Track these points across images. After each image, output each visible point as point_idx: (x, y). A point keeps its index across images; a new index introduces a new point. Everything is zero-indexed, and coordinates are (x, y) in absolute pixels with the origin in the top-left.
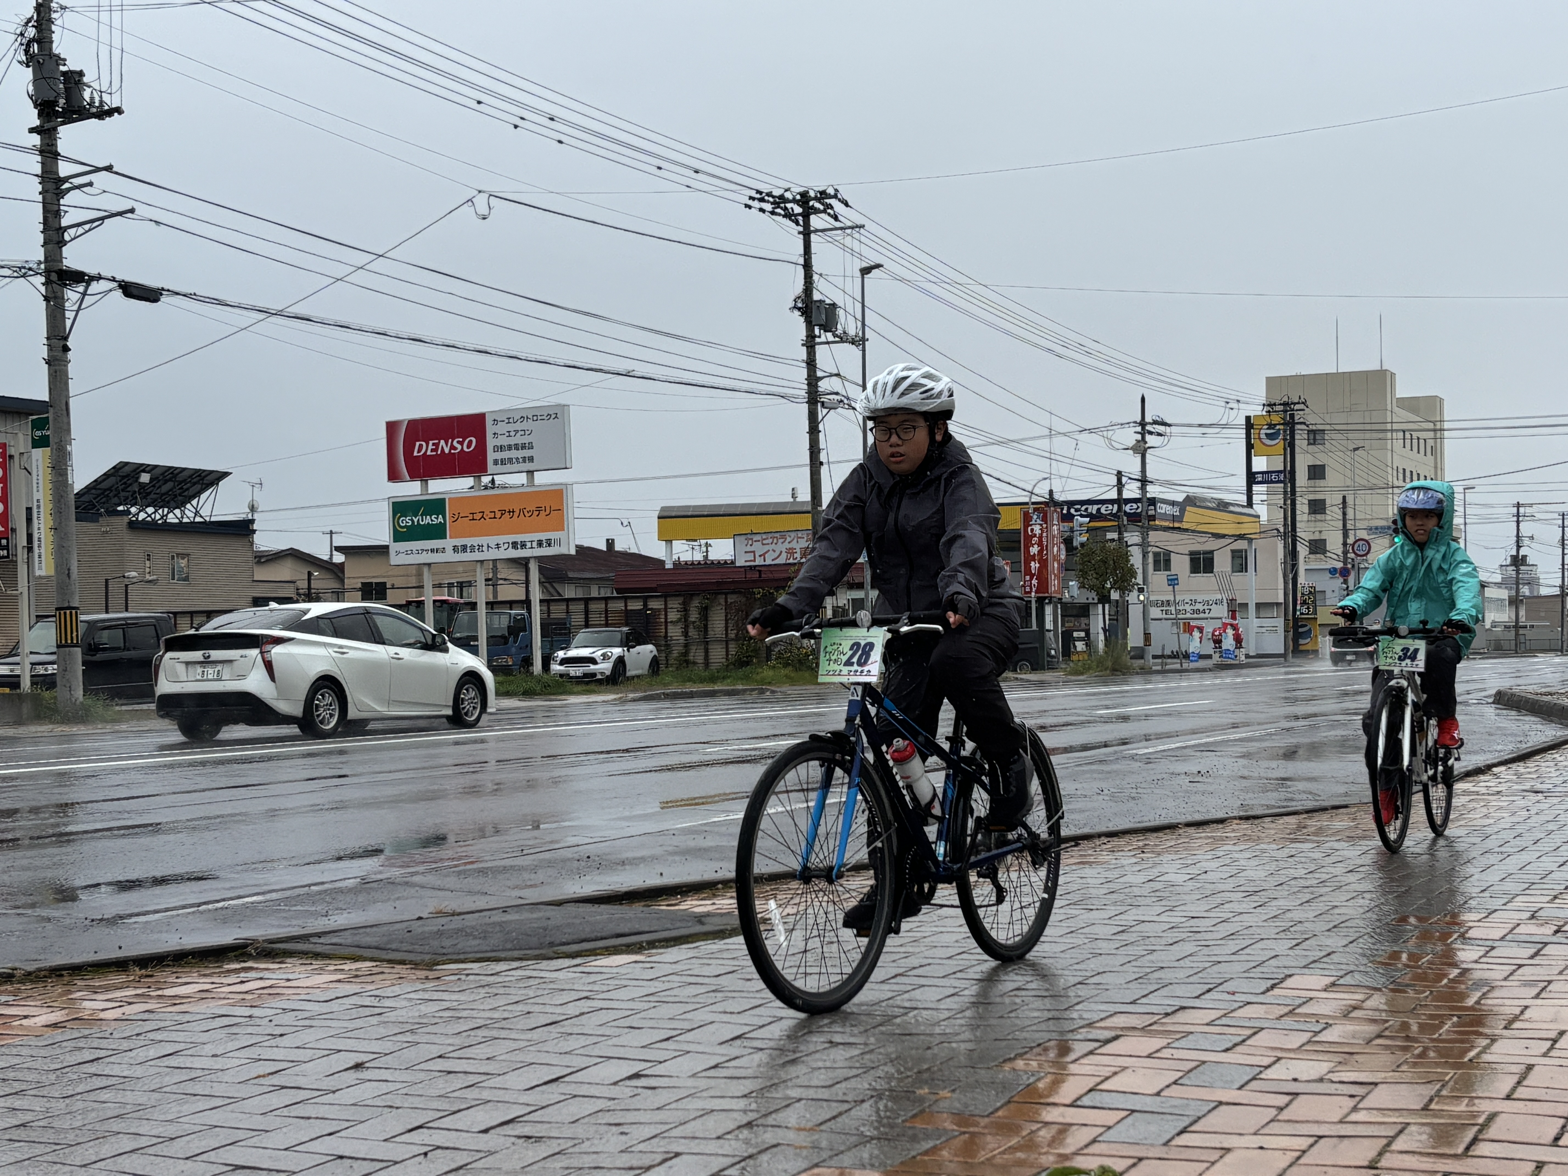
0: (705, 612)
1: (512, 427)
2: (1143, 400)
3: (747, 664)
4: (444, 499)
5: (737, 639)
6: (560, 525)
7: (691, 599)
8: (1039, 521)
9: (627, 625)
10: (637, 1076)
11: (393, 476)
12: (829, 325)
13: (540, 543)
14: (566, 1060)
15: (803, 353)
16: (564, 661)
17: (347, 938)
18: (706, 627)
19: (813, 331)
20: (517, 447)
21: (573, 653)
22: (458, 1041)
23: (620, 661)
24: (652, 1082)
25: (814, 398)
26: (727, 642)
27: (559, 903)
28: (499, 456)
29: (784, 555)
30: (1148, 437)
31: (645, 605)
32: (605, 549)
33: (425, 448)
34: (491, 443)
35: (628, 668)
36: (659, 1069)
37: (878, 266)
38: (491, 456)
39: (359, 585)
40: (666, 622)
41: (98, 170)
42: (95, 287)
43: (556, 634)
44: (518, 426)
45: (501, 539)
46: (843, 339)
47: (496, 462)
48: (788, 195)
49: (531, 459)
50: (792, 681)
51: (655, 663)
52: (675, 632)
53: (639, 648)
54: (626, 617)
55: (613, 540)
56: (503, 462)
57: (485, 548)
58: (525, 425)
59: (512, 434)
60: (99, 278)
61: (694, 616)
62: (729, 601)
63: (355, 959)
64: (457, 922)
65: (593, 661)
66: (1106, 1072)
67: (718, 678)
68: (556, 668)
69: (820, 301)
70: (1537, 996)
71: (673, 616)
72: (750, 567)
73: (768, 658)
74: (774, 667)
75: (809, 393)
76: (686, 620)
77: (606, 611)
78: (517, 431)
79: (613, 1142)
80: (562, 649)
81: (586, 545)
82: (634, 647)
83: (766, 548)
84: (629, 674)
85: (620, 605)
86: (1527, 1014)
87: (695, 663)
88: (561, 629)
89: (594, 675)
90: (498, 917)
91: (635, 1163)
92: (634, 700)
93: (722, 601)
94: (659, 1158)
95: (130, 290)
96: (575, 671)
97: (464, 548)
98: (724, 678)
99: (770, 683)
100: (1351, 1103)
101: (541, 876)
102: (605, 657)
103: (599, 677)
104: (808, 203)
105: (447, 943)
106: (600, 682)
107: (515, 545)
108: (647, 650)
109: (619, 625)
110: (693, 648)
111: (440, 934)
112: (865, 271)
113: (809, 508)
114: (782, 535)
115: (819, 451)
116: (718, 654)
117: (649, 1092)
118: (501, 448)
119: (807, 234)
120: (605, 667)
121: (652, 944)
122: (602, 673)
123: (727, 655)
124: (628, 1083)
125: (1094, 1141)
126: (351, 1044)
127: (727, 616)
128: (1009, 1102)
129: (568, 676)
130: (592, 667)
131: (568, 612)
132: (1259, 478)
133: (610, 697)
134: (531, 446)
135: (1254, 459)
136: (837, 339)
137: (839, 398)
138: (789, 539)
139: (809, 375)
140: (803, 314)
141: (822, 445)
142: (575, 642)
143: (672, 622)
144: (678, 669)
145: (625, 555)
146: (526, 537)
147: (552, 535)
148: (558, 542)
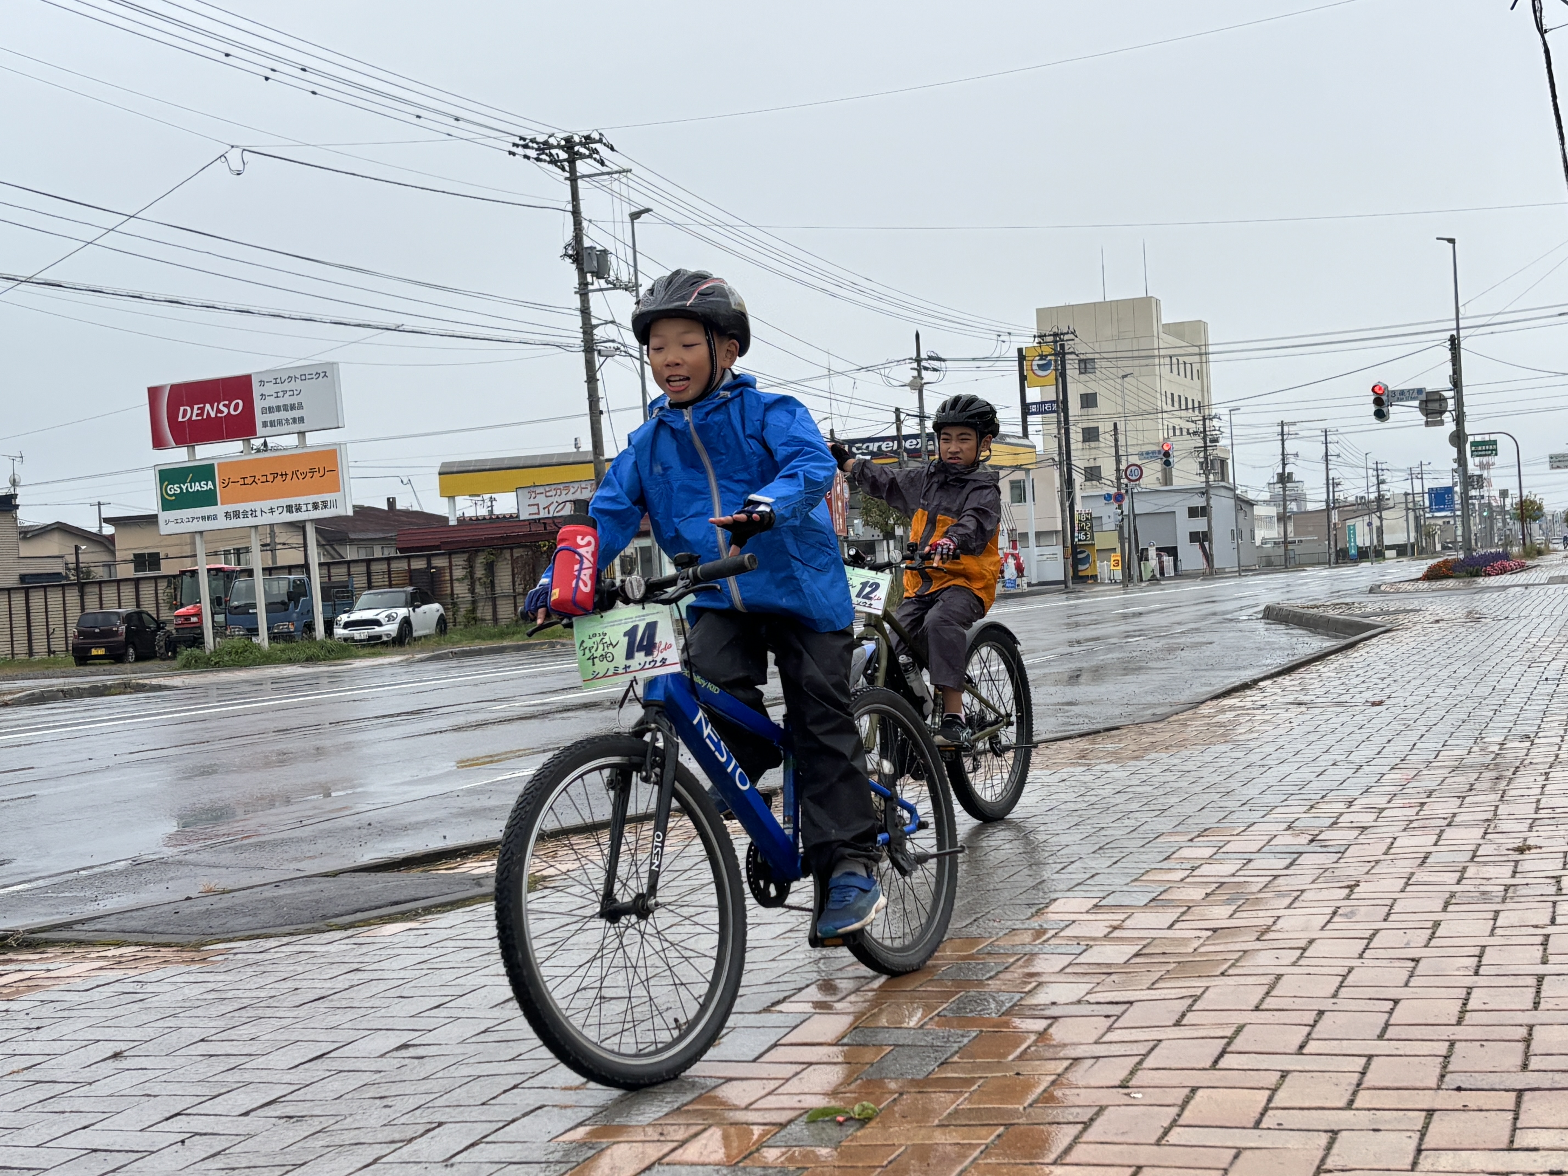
0: (490, 568)
1: (279, 388)
2: (917, 336)
4: (213, 465)
6: (335, 487)
7: (476, 555)
9: (411, 585)
10: (405, 1046)
11: (158, 443)
12: (601, 272)
13: (315, 506)
14: (333, 1035)
15: (576, 302)
16: (347, 625)
17: (111, 924)
18: (492, 583)
19: (585, 278)
20: (286, 408)
21: (356, 616)
22: (221, 1023)
23: (406, 622)
24: (420, 1051)
25: (590, 347)
26: (515, 597)
27: (335, 874)
28: (269, 417)
30: (924, 373)
31: (429, 563)
32: (386, 508)
34: (258, 404)
35: (414, 628)
36: (428, 1038)
37: (647, 210)
38: (260, 418)
39: (132, 557)
40: (451, 580)
43: (338, 598)
44: (286, 386)
45: (274, 503)
46: (616, 285)
47: (265, 424)
48: (553, 141)
49: (302, 420)
51: (442, 622)
52: (461, 590)
53: (425, 608)
54: (411, 577)
55: (394, 499)
56: (272, 424)
57: (259, 513)
58: (293, 385)
59: (281, 394)
61: (479, 572)
62: (516, 555)
63: (118, 944)
64: (227, 901)
65: (377, 623)
67: (508, 634)
68: (339, 632)
69: (592, 248)
70: (1289, 907)
71: (458, 573)
72: (535, 519)
75: (585, 341)
76: (472, 577)
77: (389, 571)
78: (285, 392)
79: (376, 1116)
80: (345, 612)
81: (366, 505)
82: (419, 607)
83: (551, 500)
84: (415, 634)
85: (404, 565)
86: (1280, 924)
87: (483, 620)
88: (343, 592)
89: (379, 637)
90: (270, 892)
91: (397, 1137)
92: (421, 661)
93: (508, 556)
94: (421, 1129)
96: (360, 634)
97: (236, 514)
98: (513, 634)
100: (1106, 1023)
101: (321, 846)
102: (390, 618)
103: (385, 639)
104: (573, 148)
105: (215, 922)
106: (385, 643)
107: (289, 509)
108: (433, 610)
109: (403, 585)
110: (480, 604)
111: (208, 913)
112: (635, 216)
113: (590, 457)
114: (565, 485)
115: (598, 399)
116: (506, 611)
117: (416, 1061)
118: (270, 410)
119: (573, 179)
120: (390, 629)
121: (428, 910)
122: (388, 635)
124: (395, 1054)
126: (109, 1033)
127: (513, 571)
128: (775, 1045)
129: (352, 639)
130: (377, 629)
131: (349, 575)
132: (1033, 409)
133: (397, 659)
134: (300, 406)
135: (1027, 389)
136: (610, 286)
137: (615, 345)
138: (572, 490)
139: (584, 324)
140: (574, 261)
141: (601, 393)
142: (358, 605)
143: (457, 580)
144: (466, 626)
145: (407, 513)
146: (300, 500)
147: (328, 496)
148: (334, 504)
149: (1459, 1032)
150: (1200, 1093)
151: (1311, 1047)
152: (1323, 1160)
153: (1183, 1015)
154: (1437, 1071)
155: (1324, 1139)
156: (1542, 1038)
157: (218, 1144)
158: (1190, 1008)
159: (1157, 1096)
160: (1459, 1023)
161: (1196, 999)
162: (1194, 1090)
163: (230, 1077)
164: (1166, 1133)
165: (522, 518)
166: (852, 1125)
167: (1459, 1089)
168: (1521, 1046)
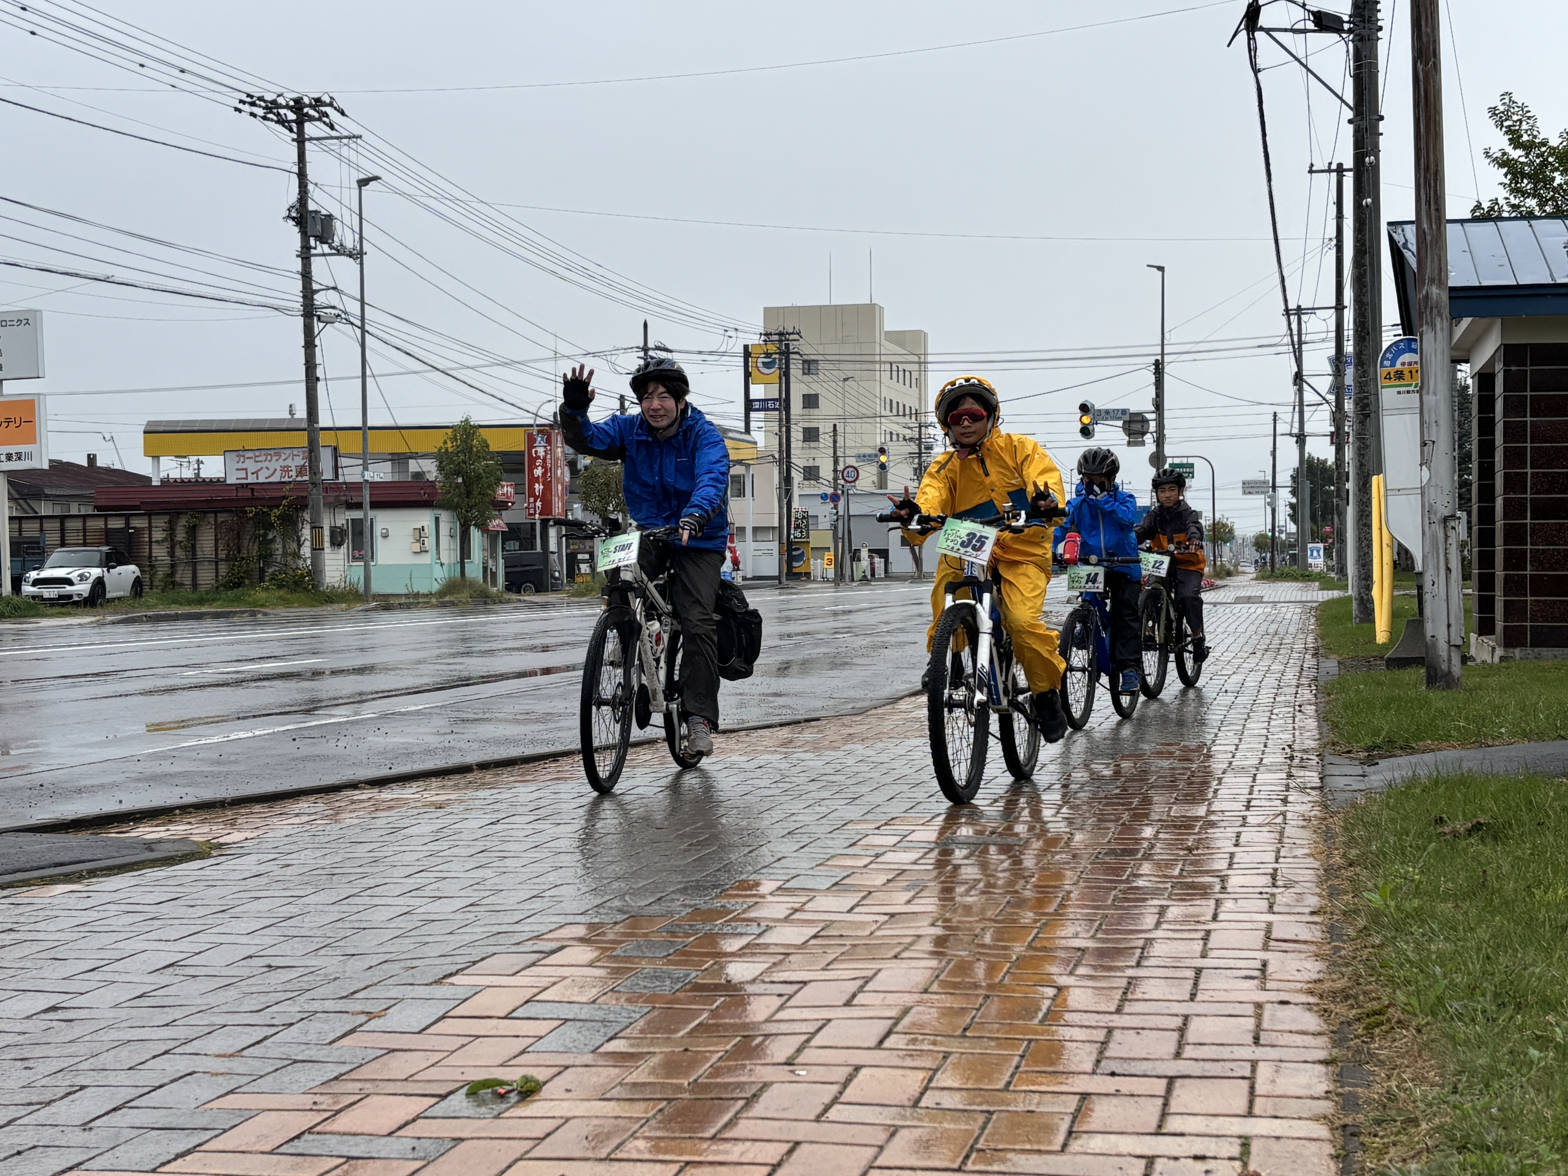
0: (192, 531)
2: (646, 325)
3: (238, 585)
5: (227, 559)
6: (31, 439)
7: (178, 518)
8: (543, 444)
9: (106, 544)
10: (54, 1009)
12: (325, 237)
13: (9, 457)
15: (298, 265)
16: (36, 582)
18: (194, 546)
19: (308, 242)
21: (46, 573)
23: (99, 583)
24: (70, 1015)
25: (309, 312)
26: (217, 563)
29: (278, 473)
31: (127, 523)
32: (86, 465)
35: (107, 590)
36: (79, 1001)
37: (376, 178)
40: (150, 542)
43: (28, 554)
46: (340, 251)
48: (281, 101)
50: (286, 603)
51: (138, 583)
52: (160, 553)
53: (120, 569)
54: (107, 536)
55: (95, 456)
61: (181, 535)
62: (220, 520)
65: (69, 582)
66: (545, 982)
67: (207, 600)
68: (28, 589)
69: (316, 212)
70: (965, 895)
71: (158, 535)
72: (242, 484)
73: (262, 580)
74: (267, 589)
75: (304, 305)
76: (172, 540)
77: (84, 530)
79: (16, 1077)
80: (35, 569)
81: (65, 460)
82: (114, 567)
83: (260, 465)
84: (108, 596)
85: (100, 524)
87: (182, 585)
88: (33, 548)
89: (70, 597)
91: (35, 1099)
92: (113, 623)
93: (212, 520)
94: (61, 1092)
96: (50, 592)
98: (214, 600)
99: (262, 606)
100: (778, 1001)
102: (82, 578)
103: (76, 598)
104: (301, 109)
106: (76, 603)
108: (130, 571)
109: (99, 544)
110: (180, 569)
112: (363, 183)
113: (304, 425)
114: (277, 451)
115: (315, 366)
116: (206, 576)
117: (64, 1024)
119: (301, 141)
120: (82, 589)
121: (92, 873)
122: (79, 595)
123: (217, 576)
124: (43, 1016)
125: (523, 1052)
127: (216, 536)
128: (443, 1017)
129: (41, 598)
130: (68, 588)
131: (41, 530)
132: (757, 405)
133: (88, 620)
135: (752, 387)
136: (333, 251)
137: (336, 312)
138: (283, 457)
139: (304, 287)
140: (297, 224)
141: (318, 360)
142: (48, 563)
143: (157, 542)
144: (163, 590)
145: (109, 471)
147: (22, 448)
148: (29, 456)
149: (1118, 1021)
150: (864, 1071)
151: (975, 1030)
152: (976, 1138)
153: (854, 996)
154: (1094, 1057)
155: (979, 1119)
156: (1195, 1028)
158: (861, 989)
159: (820, 1073)
160: (1118, 1011)
161: (867, 980)
162: (857, 1068)
164: (826, 1109)
165: (228, 482)
166: (514, 1098)
167: (1113, 1074)
168: (1175, 1035)
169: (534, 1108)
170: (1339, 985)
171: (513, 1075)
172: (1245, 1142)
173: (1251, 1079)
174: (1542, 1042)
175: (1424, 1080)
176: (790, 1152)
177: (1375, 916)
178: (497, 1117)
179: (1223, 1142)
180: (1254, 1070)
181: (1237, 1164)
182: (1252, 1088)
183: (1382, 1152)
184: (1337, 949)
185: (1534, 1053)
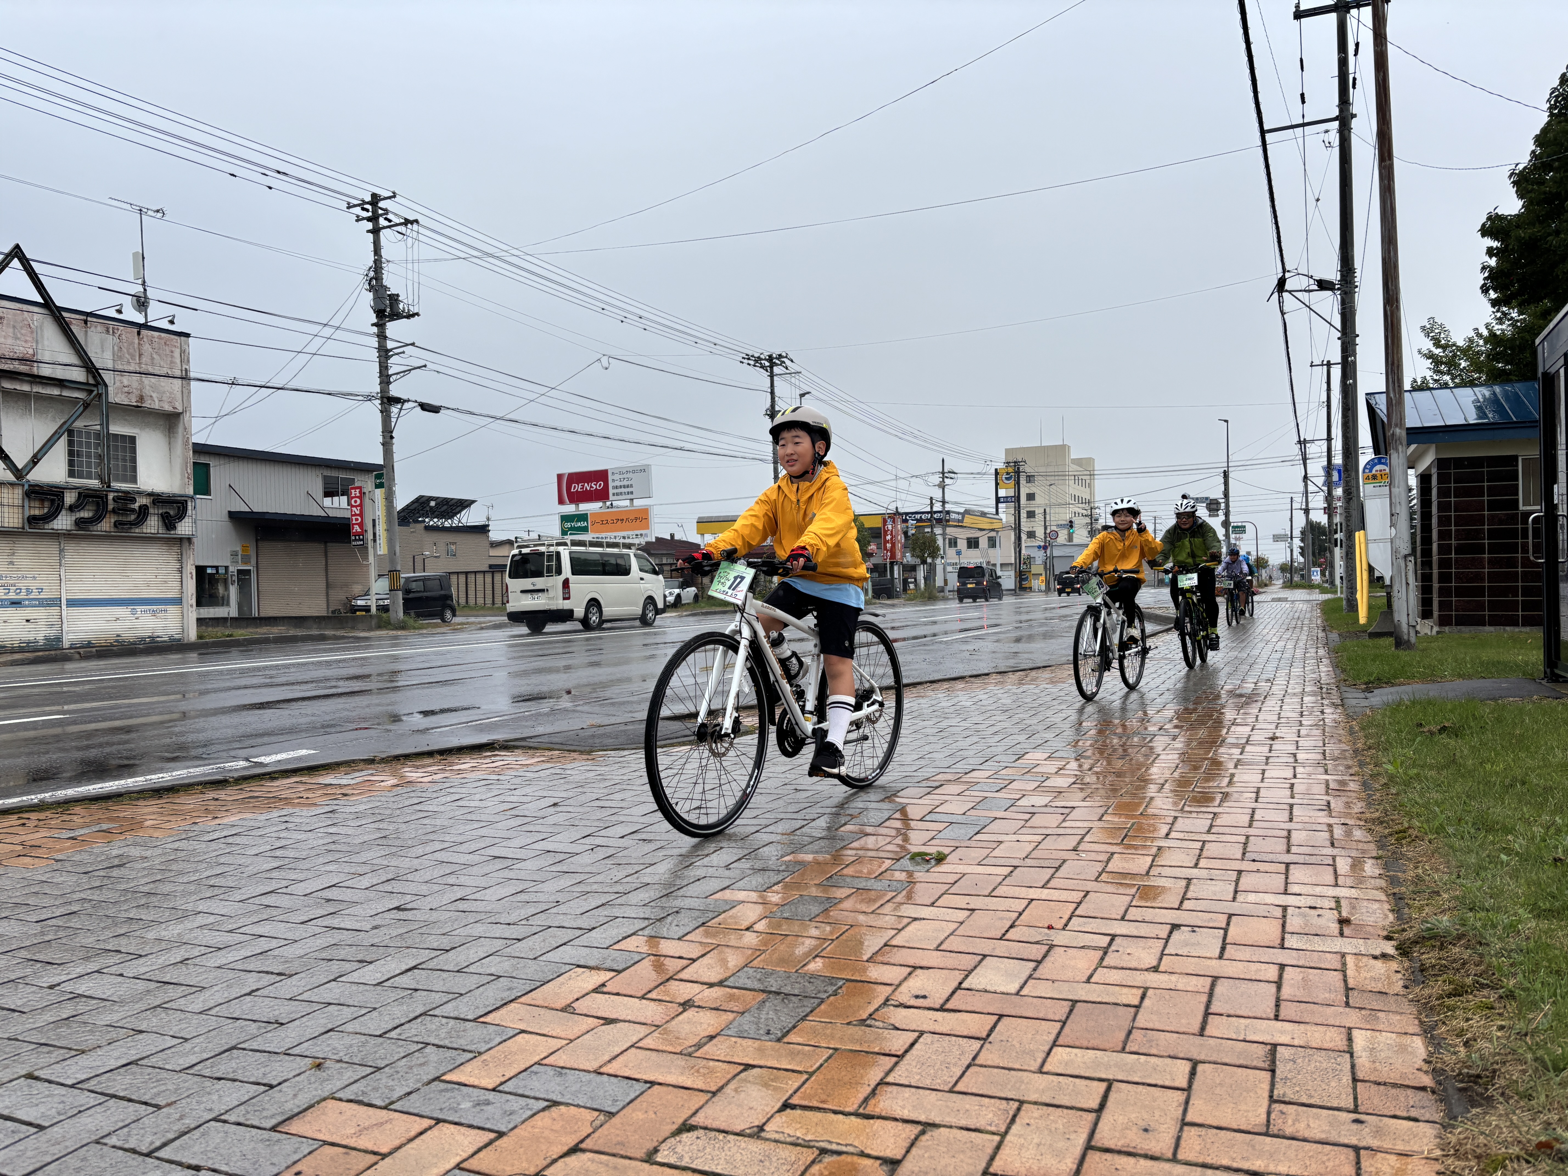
1: (622, 476)
2: (943, 460)
6: (647, 527)
8: (891, 523)
11: (561, 502)
13: (638, 536)
17: (545, 739)
20: (624, 486)
22: (606, 791)
23: (679, 596)
28: (615, 491)
30: (946, 480)
32: (670, 539)
33: (577, 488)
34: (611, 484)
35: (682, 599)
38: (611, 491)
41: (407, 345)
42: (406, 405)
44: (625, 476)
45: (617, 534)
47: (613, 494)
48: (762, 356)
49: (632, 493)
53: (688, 589)
55: (674, 534)
56: (617, 494)
58: (629, 475)
59: (622, 480)
60: (408, 401)
63: (550, 750)
64: (601, 731)
66: (936, 803)
77: (671, 570)
78: (624, 479)
82: (685, 589)
84: (683, 603)
90: (623, 728)
92: (686, 616)
95: (424, 407)
100: (1063, 817)
102: (671, 594)
104: (772, 360)
105: (597, 741)
107: (624, 537)
108: (692, 590)
111: (593, 736)
112: (802, 395)
118: (617, 487)
119: (772, 376)
125: (933, 839)
126: (550, 793)
128: (889, 819)
132: (1002, 500)
133: (674, 614)
134: (632, 486)
135: (999, 490)
145: (680, 541)
146: (630, 533)
147: (643, 532)
148: (646, 535)
149: (1251, 831)
150: (1116, 856)
151: (1173, 835)
152: (1185, 893)
154: (1241, 851)
155: (1184, 883)
156: (1296, 837)
157: (610, 851)
159: (1093, 856)
160: (1250, 826)
162: (1112, 854)
163: (614, 818)
164: (1100, 875)
166: (933, 862)
167: (1254, 861)
168: (1285, 840)
169: (943, 868)
170: (1377, 814)
171: (932, 850)
172: (1338, 901)
173: (1334, 866)
174: (1508, 851)
175: (1437, 870)
176: (1085, 896)
177: (1392, 778)
178: (928, 871)
179: (1324, 900)
180: (1334, 860)
181: (1335, 912)
182: (1335, 871)
183: (1421, 909)
184: (1370, 796)
185: (1504, 857)
